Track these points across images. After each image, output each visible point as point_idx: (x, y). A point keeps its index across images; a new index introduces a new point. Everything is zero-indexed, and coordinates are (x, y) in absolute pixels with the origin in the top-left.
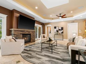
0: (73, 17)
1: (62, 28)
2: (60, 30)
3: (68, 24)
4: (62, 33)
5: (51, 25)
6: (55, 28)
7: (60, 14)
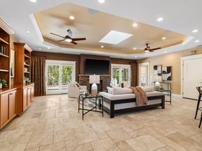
0: (183, 44)
1: (169, 69)
2: (164, 72)
3: (182, 59)
4: (170, 79)
5: (148, 64)
6: (156, 67)
7: (147, 45)
